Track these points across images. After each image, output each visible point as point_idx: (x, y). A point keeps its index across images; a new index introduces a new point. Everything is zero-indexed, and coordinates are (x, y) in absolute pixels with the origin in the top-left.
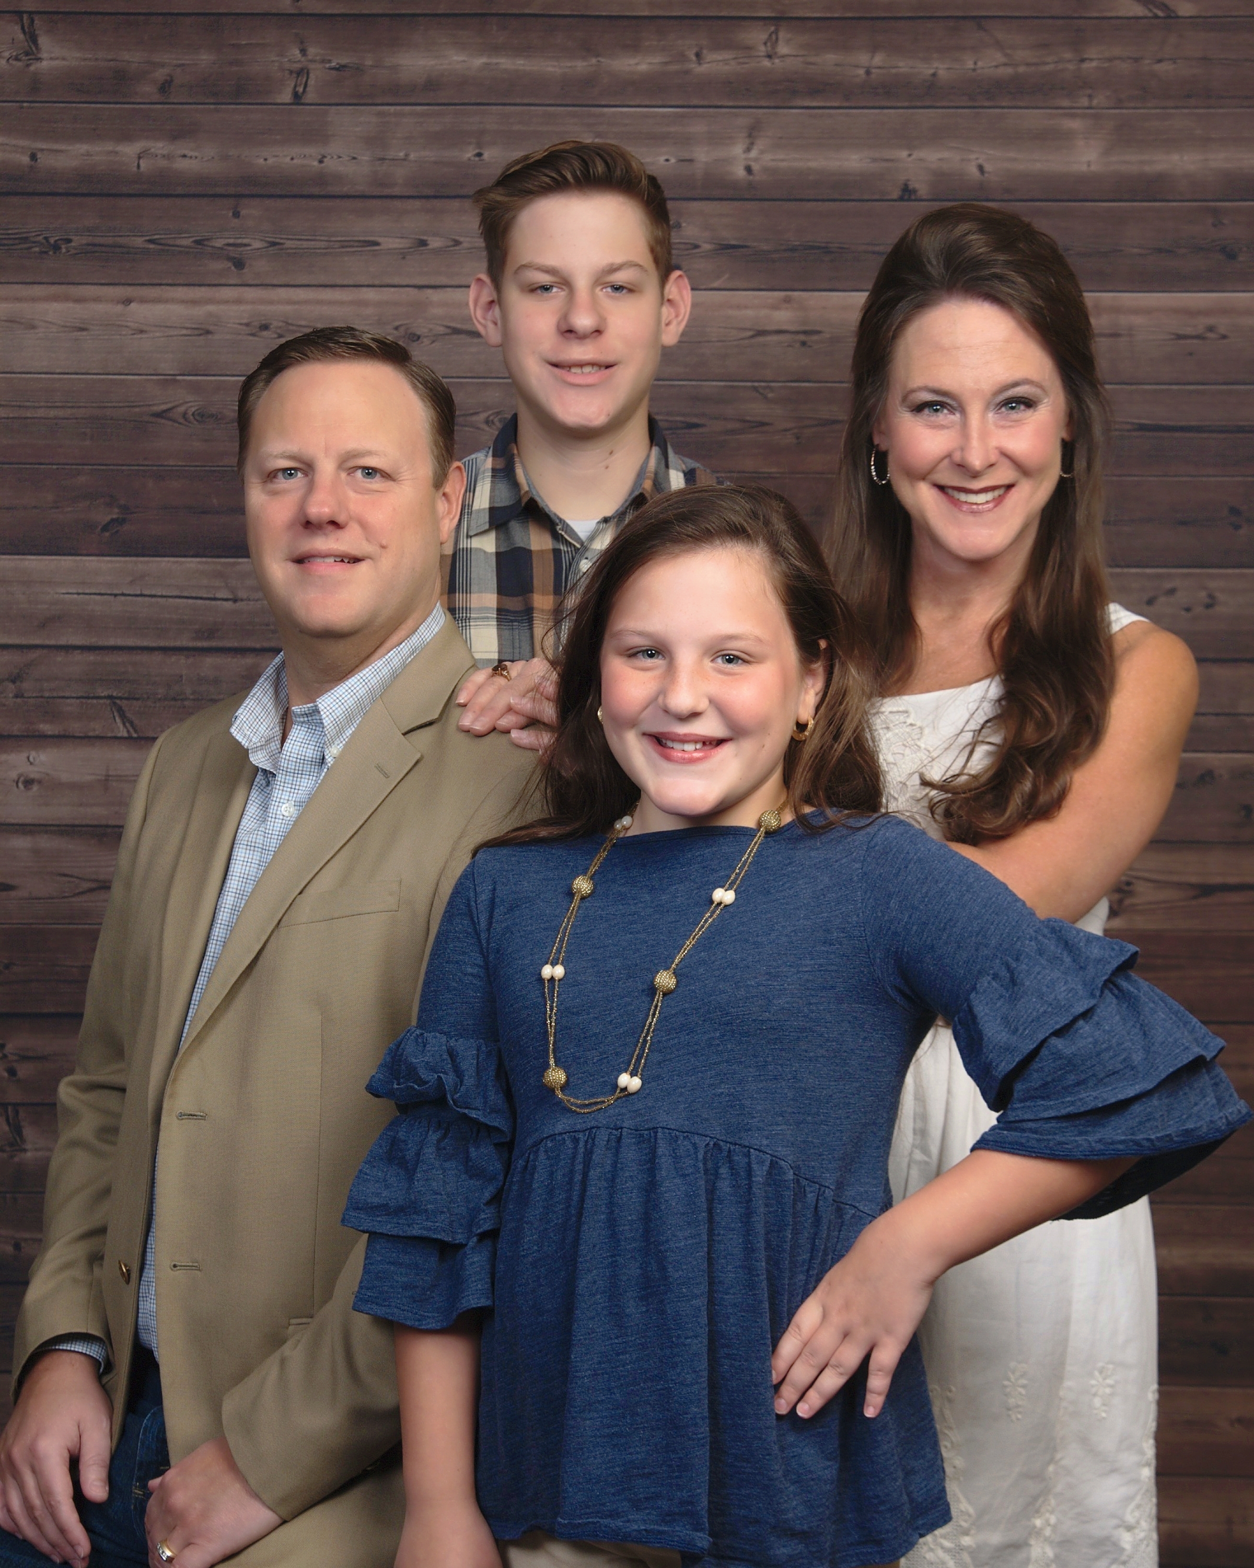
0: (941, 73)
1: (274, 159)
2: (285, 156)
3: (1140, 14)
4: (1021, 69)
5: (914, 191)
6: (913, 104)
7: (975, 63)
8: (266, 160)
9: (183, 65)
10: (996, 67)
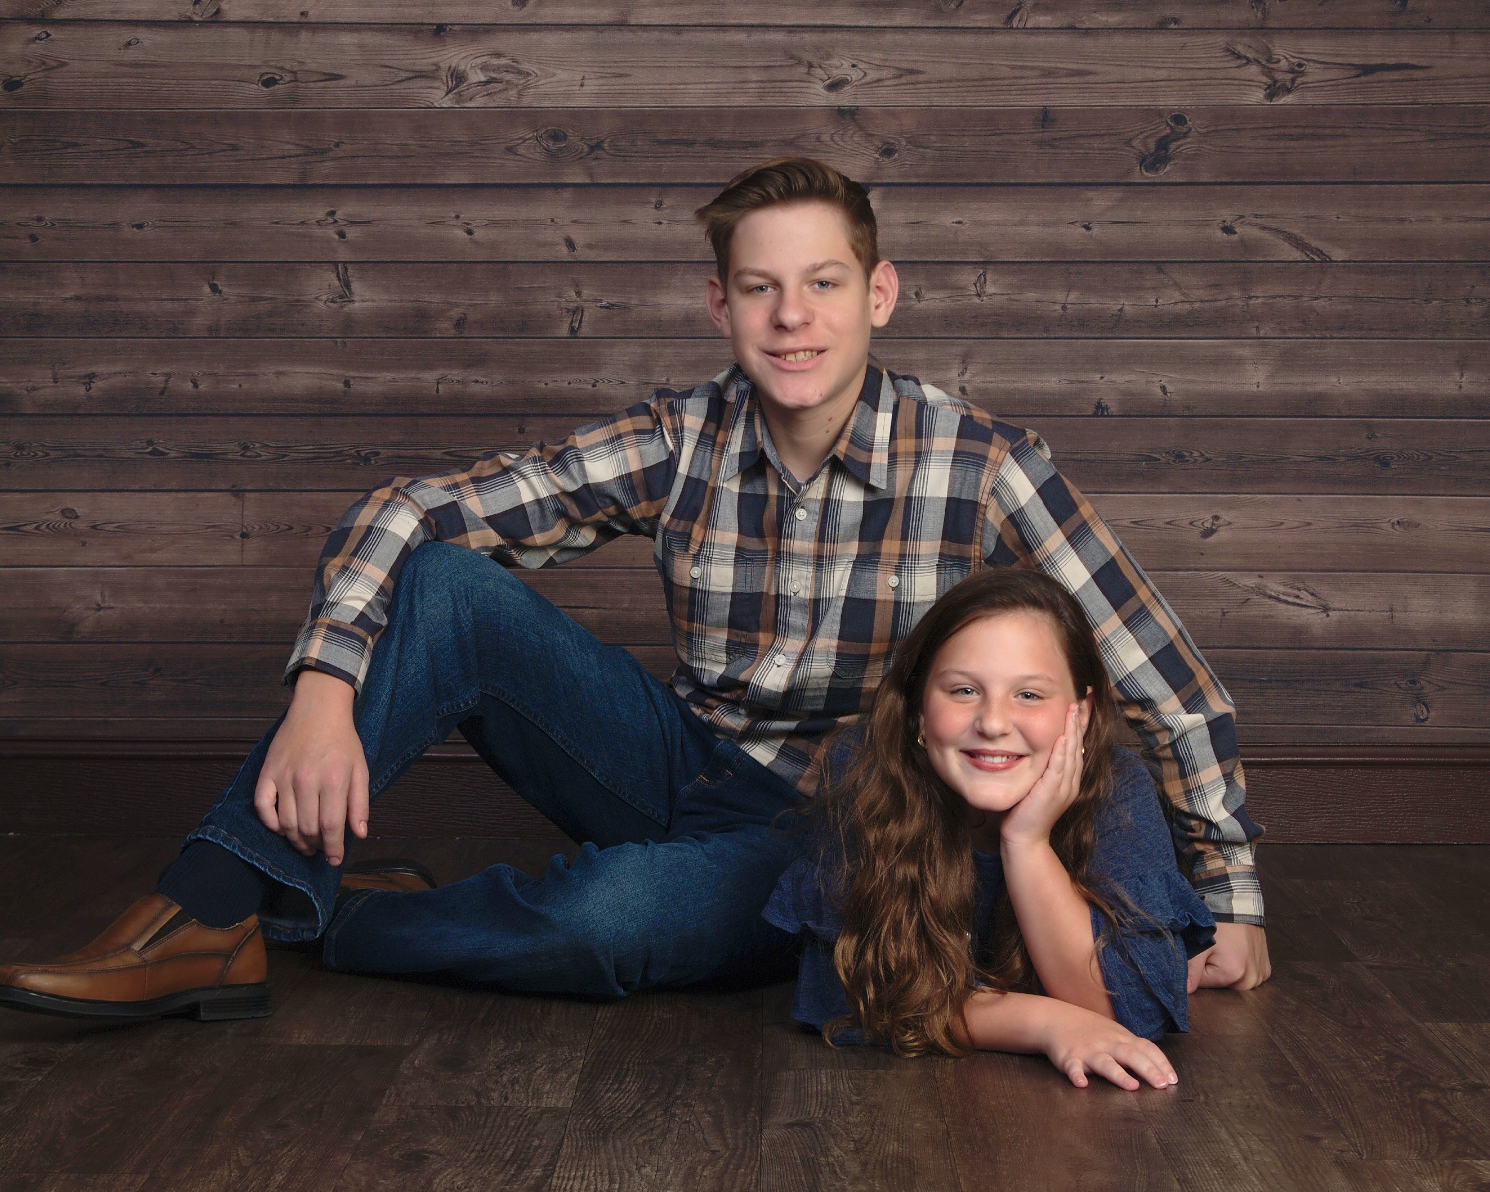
0: (1126, 308)
1: (554, 384)
2: (563, 381)
3: (1299, 259)
4: (1197, 306)
5: (1107, 408)
6: (1104, 335)
7: (1157, 301)
8: (546, 384)
9: (476, 305)
10: (1175, 304)
